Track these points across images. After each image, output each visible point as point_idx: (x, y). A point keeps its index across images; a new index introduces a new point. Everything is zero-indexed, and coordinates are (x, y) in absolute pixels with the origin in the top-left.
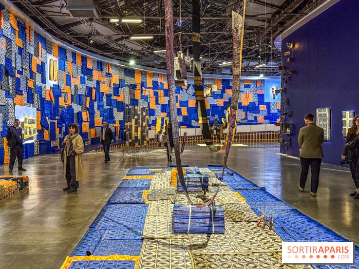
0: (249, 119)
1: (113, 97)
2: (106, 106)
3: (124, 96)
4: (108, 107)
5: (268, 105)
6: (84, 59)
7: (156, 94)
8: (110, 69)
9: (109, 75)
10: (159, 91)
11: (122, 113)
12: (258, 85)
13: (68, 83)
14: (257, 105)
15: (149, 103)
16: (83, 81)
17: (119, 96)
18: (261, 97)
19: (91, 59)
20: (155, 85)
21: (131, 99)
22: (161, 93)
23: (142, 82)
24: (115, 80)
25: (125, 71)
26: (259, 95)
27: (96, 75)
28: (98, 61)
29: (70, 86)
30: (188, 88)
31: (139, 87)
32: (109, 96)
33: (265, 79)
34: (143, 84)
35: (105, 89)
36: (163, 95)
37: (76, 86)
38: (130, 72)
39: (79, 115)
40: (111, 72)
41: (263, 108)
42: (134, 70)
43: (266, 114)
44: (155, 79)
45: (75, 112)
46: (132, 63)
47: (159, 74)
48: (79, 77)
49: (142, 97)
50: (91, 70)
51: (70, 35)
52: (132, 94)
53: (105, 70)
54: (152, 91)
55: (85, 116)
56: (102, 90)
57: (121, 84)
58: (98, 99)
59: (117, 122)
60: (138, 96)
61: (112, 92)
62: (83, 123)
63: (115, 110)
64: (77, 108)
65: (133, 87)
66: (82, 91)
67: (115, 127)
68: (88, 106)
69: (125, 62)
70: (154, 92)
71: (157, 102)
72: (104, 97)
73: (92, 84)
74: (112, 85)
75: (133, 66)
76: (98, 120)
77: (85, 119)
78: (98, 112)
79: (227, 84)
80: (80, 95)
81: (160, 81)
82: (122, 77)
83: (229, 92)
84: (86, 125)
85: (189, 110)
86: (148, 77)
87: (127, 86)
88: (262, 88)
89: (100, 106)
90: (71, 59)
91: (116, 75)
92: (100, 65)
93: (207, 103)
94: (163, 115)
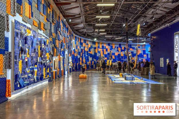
0: (139, 60)
1: (89, 52)
2: (86, 56)
3: (92, 52)
4: (87, 56)
5: (147, 55)
6: (81, 39)
7: (103, 51)
9: (87, 44)
11: (91, 58)
12: (143, 47)
13: (77, 48)
14: (143, 55)
16: (80, 47)
18: (144, 51)
20: (103, 47)
21: (94, 53)
22: (105, 50)
23: (98, 46)
24: (89, 46)
25: (92, 43)
26: (143, 51)
27: (84, 44)
31: (97, 48)
32: (87, 52)
33: (146, 44)
34: (98, 47)
35: (86, 49)
36: (105, 51)
38: (94, 43)
39: (79, 58)
40: (88, 43)
41: (145, 56)
43: (146, 58)
44: (103, 45)
45: (78, 58)
46: (95, 39)
47: (104, 43)
49: (98, 52)
50: (82, 43)
51: (79, 33)
52: (95, 51)
53: (86, 43)
54: (101, 50)
55: (81, 59)
56: (85, 50)
57: (91, 47)
58: (84, 53)
59: (90, 61)
60: (97, 52)
61: (88, 51)
63: (89, 57)
64: (79, 56)
65: (95, 48)
66: (80, 51)
68: (81, 56)
69: (93, 39)
71: (103, 54)
73: (82, 48)
74: (88, 48)
75: (95, 41)
76: (84, 60)
77: (81, 60)
78: (84, 58)
79: (130, 46)
80: (79, 52)
81: (105, 45)
82: (92, 45)
83: (131, 50)
84: (81, 62)
85: (115, 57)
86: (100, 44)
87: (93, 48)
88: (145, 48)
89: (85, 55)
90: (77, 40)
91: (90, 44)
92: (85, 41)
93: (122, 54)
94: (106, 58)
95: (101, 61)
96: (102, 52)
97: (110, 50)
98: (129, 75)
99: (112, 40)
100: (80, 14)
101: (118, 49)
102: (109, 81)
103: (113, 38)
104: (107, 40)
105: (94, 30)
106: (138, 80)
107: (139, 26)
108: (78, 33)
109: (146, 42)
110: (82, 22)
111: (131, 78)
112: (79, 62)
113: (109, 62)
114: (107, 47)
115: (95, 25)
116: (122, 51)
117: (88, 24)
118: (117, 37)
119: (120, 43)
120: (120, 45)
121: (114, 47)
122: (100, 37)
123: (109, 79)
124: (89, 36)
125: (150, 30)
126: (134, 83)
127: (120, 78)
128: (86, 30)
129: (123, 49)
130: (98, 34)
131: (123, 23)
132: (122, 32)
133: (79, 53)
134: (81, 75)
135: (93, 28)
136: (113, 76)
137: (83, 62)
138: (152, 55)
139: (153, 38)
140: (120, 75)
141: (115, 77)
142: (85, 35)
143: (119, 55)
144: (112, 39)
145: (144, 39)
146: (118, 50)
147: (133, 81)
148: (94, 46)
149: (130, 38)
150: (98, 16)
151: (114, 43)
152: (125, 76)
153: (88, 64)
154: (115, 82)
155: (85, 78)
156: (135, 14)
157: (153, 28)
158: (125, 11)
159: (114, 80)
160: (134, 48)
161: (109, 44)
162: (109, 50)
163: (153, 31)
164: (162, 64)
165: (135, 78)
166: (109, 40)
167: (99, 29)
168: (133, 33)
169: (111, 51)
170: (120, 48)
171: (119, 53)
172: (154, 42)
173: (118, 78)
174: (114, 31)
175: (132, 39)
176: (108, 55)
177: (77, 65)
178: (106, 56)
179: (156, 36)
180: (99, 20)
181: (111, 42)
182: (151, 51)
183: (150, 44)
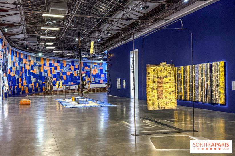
0: (96, 81)
1: (31, 71)
3: (36, 71)
4: (29, 76)
5: (105, 74)
6: (19, 54)
7: (51, 69)
8: (30, 57)
9: (29, 60)
10: (52, 67)
12: (100, 65)
14: (100, 74)
15: (47, 74)
16: (19, 65)
17: (34, 70)
18: (101, 71)
19: (22, 53)
20: (51, 65)
21: (39, 72)
22: (53, 68)
23: (44, 64)
24: (32, 63)
25: (36, 59)
27: (24, 60)
28: (25, 55)
29: (15, 67)
30: (66, 66)
31: (43, 66)
32: (29, 71)
33: (104, 62)
34: (45, 65)
35: (28, 67)
36: (54, 70)
37: (17, 67)
38: (38, 59)
39: (18, 79)
40: (30, 59)
41: (102, 76)
42: (40, 58)
43: (104, 79)
44: (50, 62)
45: (16, 78)
46: (40, 55)
47: (52, 59)
48: (18, 62)
49: (44, 71)
50: (22, 59)
51: (18, 45)
52: (39, 69)
53: (28, 58)
54: (49, 68)
55: (20, 80)
56: (26, 68)
57: (35, 65)
58: (25, 72)
59: (33, 83)
60: (42, 70)
61: (31, 69)
62: (19, 84)
63: (32, 77)
64: (17, 77)
65: (40, 66)
66: (19, 69)
67: (32, 86)
68: (21, 76)
69: (36, 54)
70: (50, 68)
71: (51, 73)
72: (27, 71)
73: (22, 65)
76: (25, 82)
77: (20, 82)
78: (25, 78)
79: (85, 64)
80: (18, 71)
81: (53, 62)
82: (35, 61)
83: (86, 68)
84: (20, 84)
85: (67, 77)
86: (47, 61)
87: (37, 65)
88: (102, 66)
89: (26, 75)
90: (15, 55)
91: (32, 61)
92: (26, 57)
93: (75, 74)
94: (55, 79)
95: (48, 82)
96: (49, 71)
97: (60, 68)
98: (83, 98)
99: (63, 56)
100: (19, 23)
101: (70, 67)
102: (59, 106)
103: (64, 53)
104: (56, 55)
105: (39, 43)
106: (92, 104)
107: (92, 43)
108: (16, 46)
109: (104, 60)
110: (22, 33)
111: (85, 101)
112: (17, 85)
113: (59, 83)
114: (57, 64)
115: (40, 36)
116: (75, 69)
117: (30, 35)
118: (69, 53)
119: (72, 60)
120: (73, 63)
121: (65, 65)
122: (47, 51)
123: (59, 104)
124: (31, 50)
125: (107, 47)
126: (87, 107)
127: (72, 103)
128: (27, 42)
129: (76, 67)
130: (44, 48)
131: (76, 37)
132: (75, 47)
133: (18, 73)
134: (23, 100)
135: (37, 40)
136: (64, 100)
137: (22, 85)
138: (109, 75)
139: (110, 56)
140: (72, 99)
141: (67, 102)
142: (25, 48)
143: (72, 75)
144: (62, 54)
145: (100, 56)
146: (70, 69)
147: (86, 105)
148: (38, 63)
149: (84, 55)
150: (43, 27)
151: (65, 59)
152: (78, 100)
153: (30, 86)
154: (66, 106)
155: (28, 104)
156: (89, 28)
157: (110, 45)
158: (77, 23)
159: (66, 105)
160: (89, 67)
161: (59, 61)
162: (58, 68)
163: (109, 48)
164: (119, 86)
165: (89, 102)
166: (59, 56)
167: (46, 42)
168: (88, 49)
169: (61, 71)
170: (73, 67)
171: (71, 73)
172: (110, 60)
173: (70, 102)
174: (64, 45)
175: (87, 56)
176: (57, 74)
177: (15, 88)
178: (55, 76)
179: (112, 54)
180: (46, 32)
181: (62, 58)
182: (108, 71)
183: (106, 62)
